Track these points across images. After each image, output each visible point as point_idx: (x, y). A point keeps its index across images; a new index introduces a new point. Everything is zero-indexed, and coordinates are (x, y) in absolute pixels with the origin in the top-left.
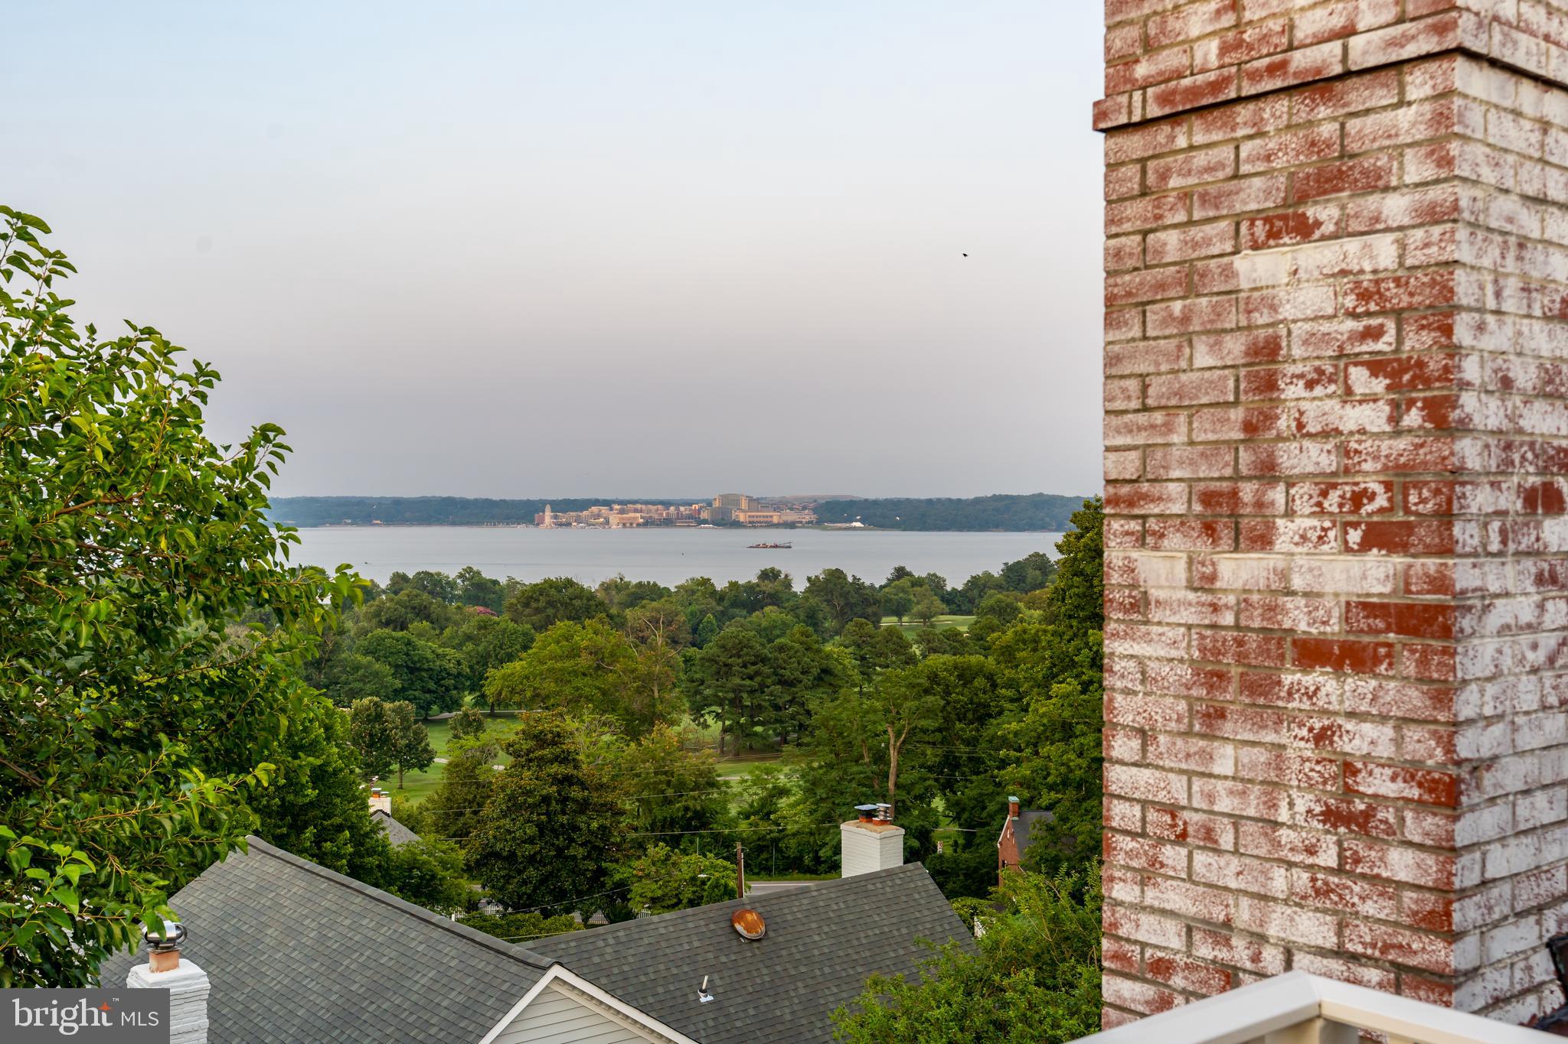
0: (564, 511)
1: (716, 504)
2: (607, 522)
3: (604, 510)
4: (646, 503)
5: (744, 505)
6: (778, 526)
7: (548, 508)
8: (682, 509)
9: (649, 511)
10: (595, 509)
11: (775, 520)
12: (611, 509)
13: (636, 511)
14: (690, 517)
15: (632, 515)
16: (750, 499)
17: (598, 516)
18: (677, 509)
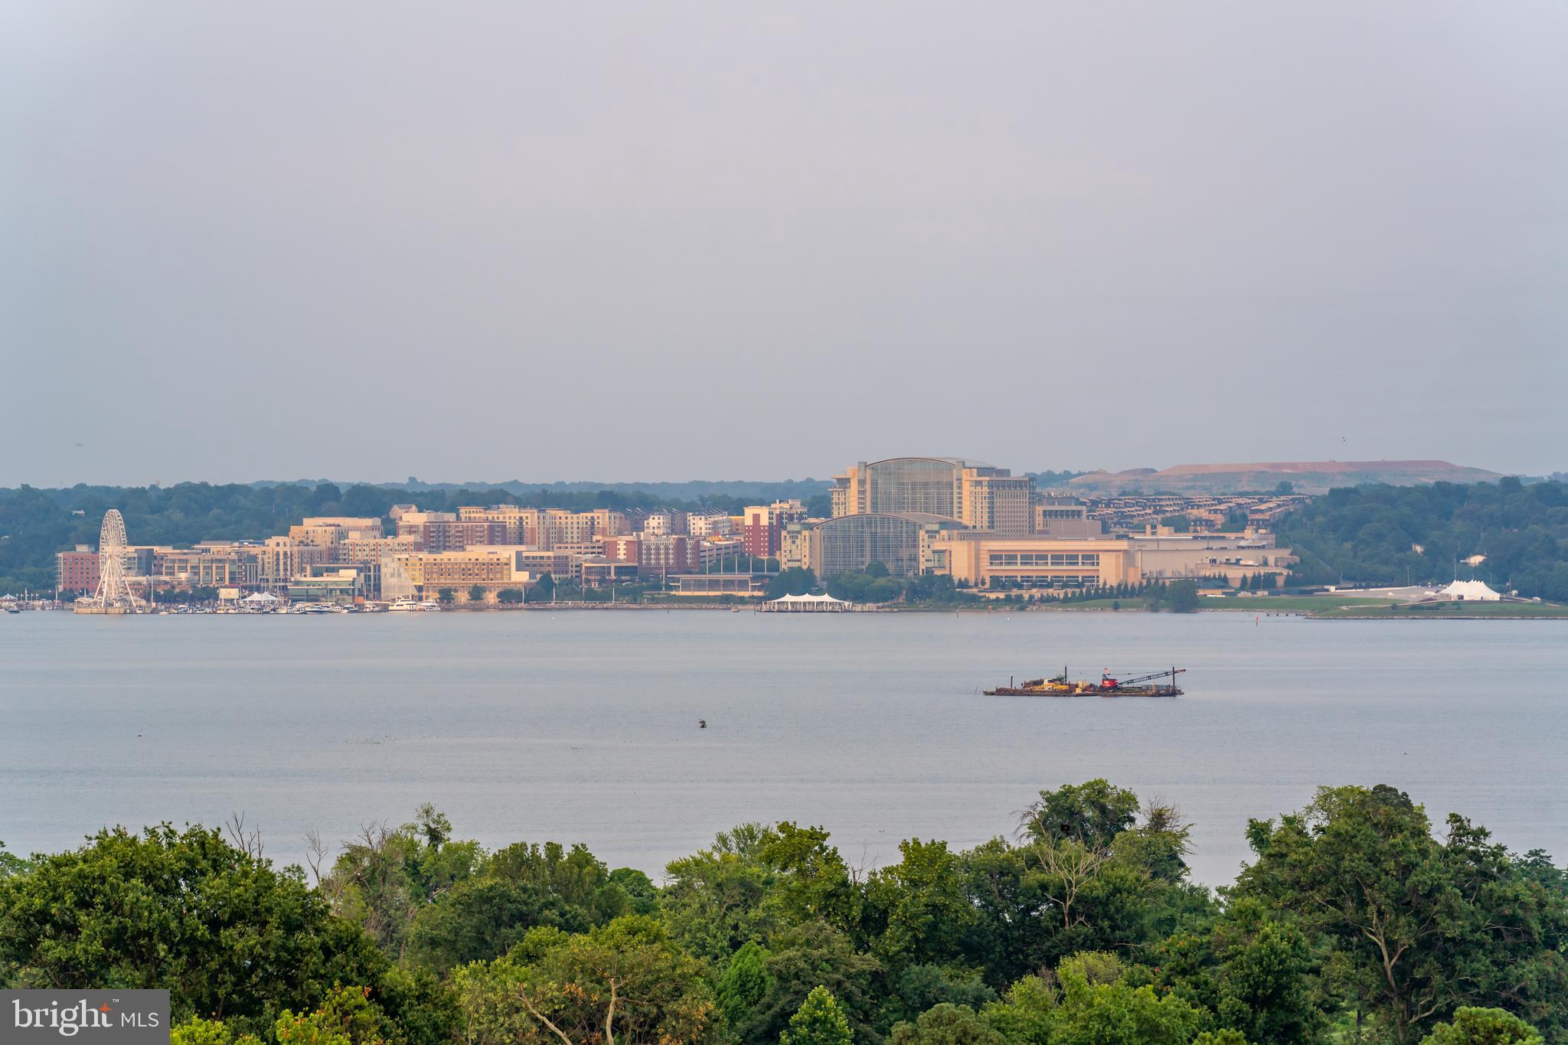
0: (184, 539)
1: (849, 504)
2: (372, 585)
3: (359, 530)
4: (544, 499)
5: (970, 507)
6: (1119, 597)
7: (114, 520)
8: (699, 524)
9: (557, 536)
10: (317, 528)
11: (1109, 572)
12: (390, 529)
13: (497, 534)
14: (734, 560)
15: (479, 552)
16: (997, 481)
17: (334, 558)
18: (679, 527)
